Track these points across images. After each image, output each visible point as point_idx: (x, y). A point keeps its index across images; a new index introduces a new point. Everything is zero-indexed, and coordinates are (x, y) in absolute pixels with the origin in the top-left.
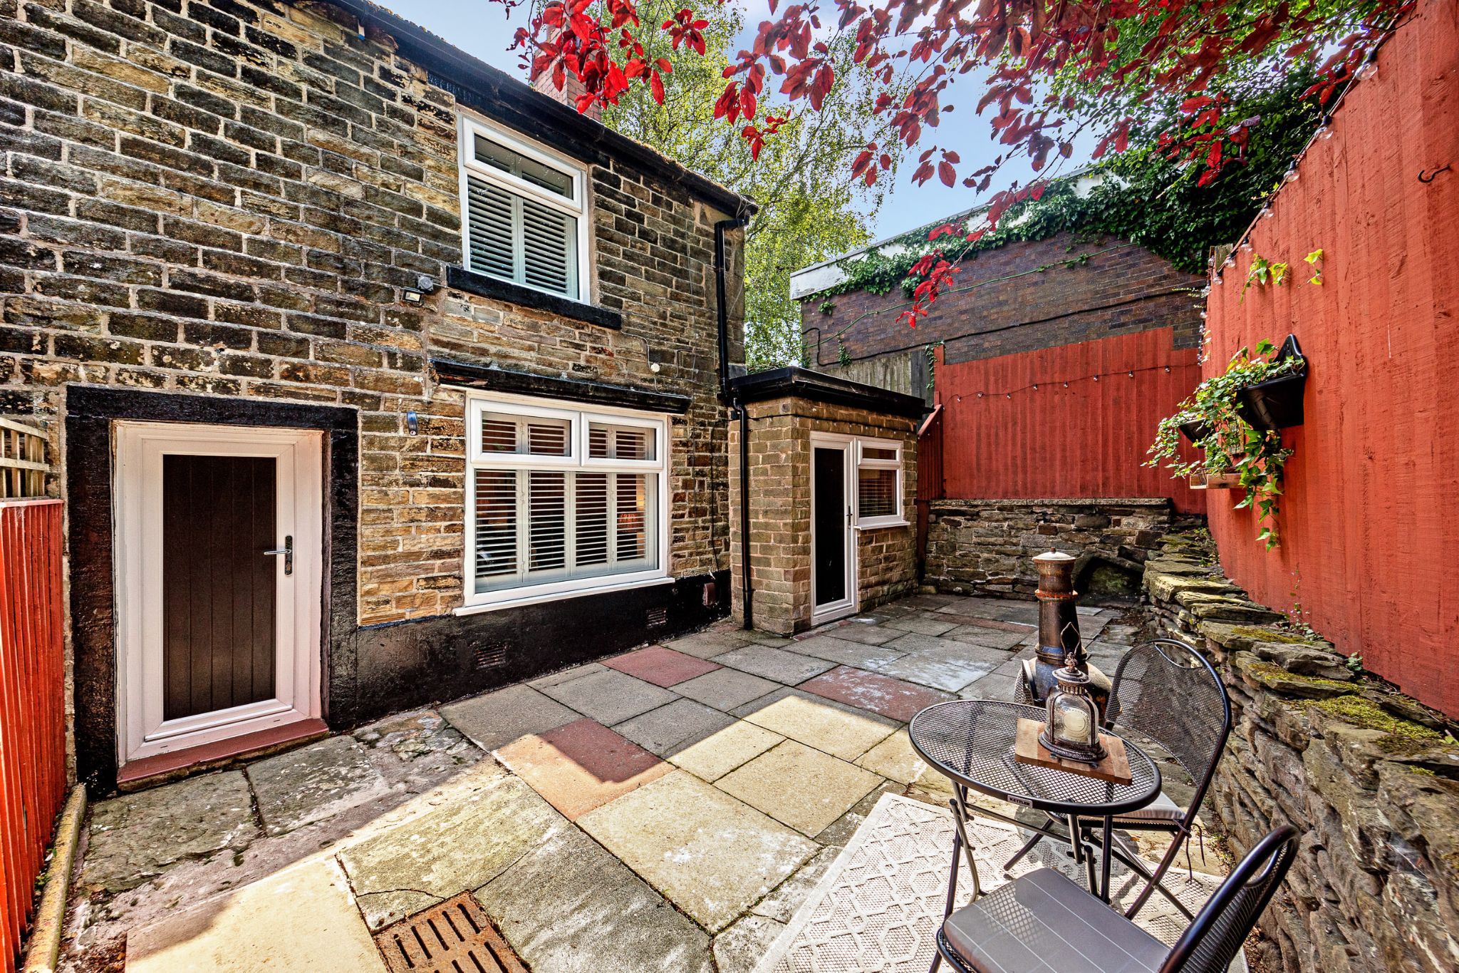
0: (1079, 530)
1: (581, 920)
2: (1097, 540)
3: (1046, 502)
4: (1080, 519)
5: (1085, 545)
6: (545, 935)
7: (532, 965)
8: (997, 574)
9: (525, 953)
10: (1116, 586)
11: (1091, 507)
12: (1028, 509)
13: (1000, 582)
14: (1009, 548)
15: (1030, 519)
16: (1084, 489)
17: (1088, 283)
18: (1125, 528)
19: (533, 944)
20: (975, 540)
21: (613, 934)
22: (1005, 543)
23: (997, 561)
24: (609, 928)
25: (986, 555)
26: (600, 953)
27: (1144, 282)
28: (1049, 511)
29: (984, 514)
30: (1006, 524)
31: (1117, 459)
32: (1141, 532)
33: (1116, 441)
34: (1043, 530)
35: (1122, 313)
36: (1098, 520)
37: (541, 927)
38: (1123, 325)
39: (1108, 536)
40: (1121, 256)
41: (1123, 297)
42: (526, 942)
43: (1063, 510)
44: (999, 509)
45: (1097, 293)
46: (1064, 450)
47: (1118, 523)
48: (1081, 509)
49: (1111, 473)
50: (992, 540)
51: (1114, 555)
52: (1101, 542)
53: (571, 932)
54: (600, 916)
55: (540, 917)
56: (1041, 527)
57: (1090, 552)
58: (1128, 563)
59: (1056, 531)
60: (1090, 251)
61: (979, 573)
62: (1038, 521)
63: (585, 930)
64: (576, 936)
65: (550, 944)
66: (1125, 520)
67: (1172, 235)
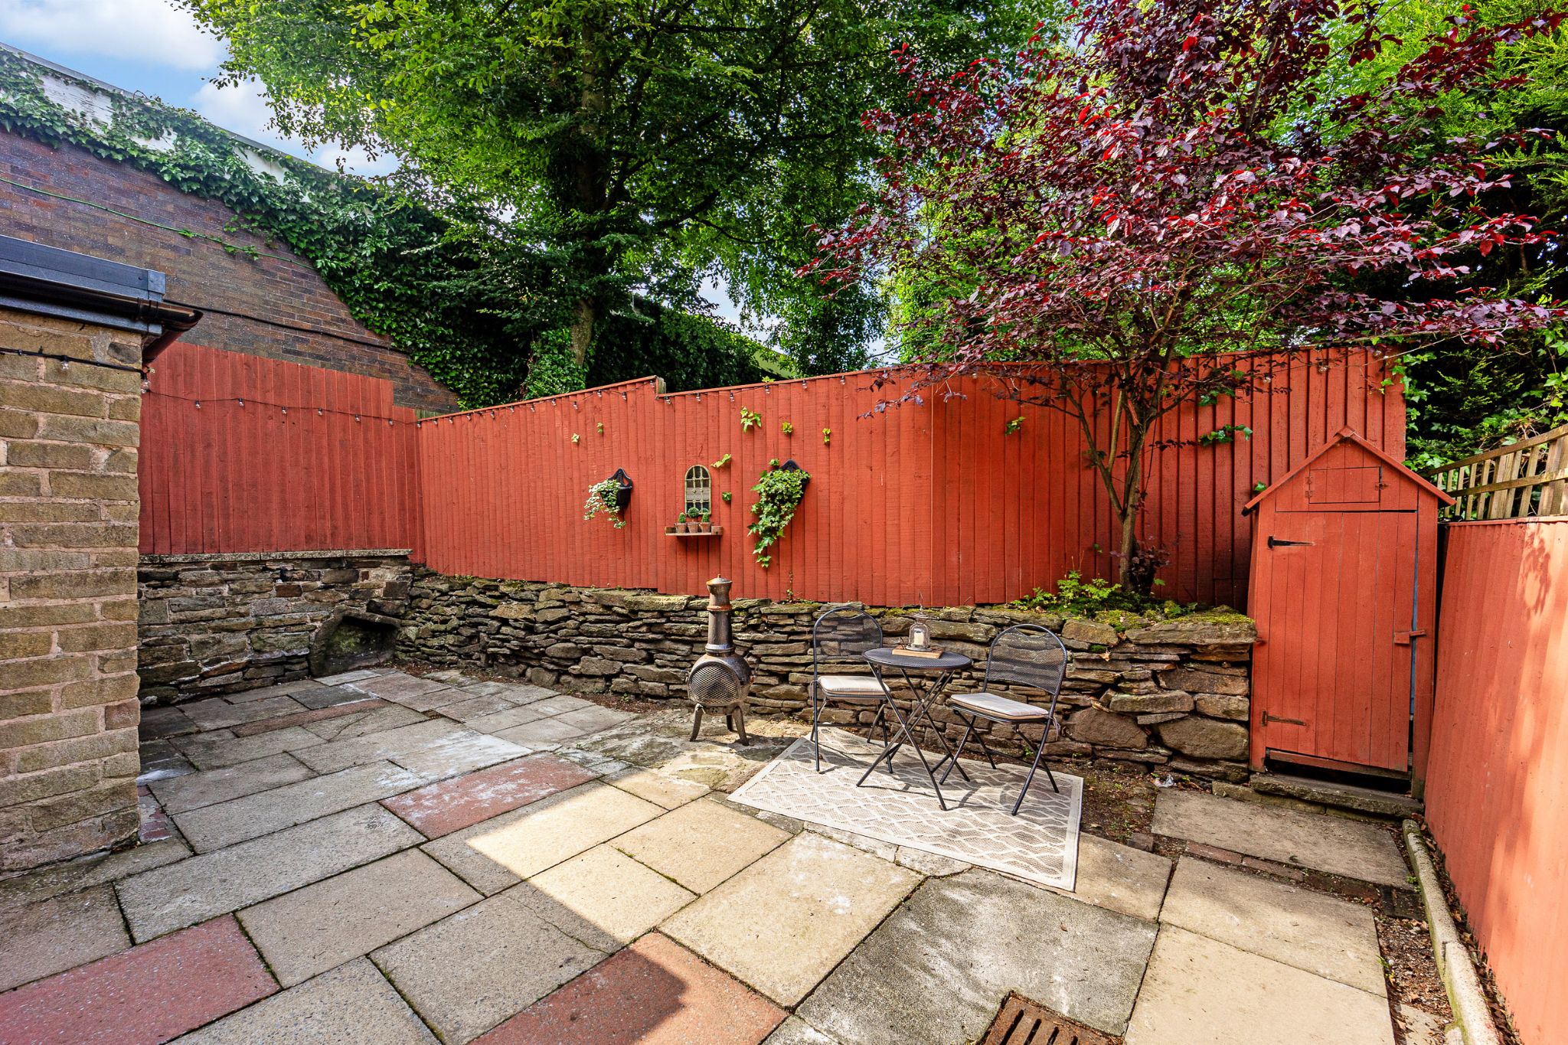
0: (326, 587)
1: (942, 967)
2: (346, 596)
3: (288, 555)
4: (327, 575)
5: (334, 603)
6: (968, 994)
7: (1001, 996)
8: (218, 661)
9: (993, 1007)
10: (349, 646)
11: (338, 560)
12: (262, 566)
13: (221, 672)
14: (235, 621)
15: (264, 579)
16: (309, 539)
17: (255, 285)
18: (374, 581)
19: (981, 1002)
20: (172, 616)
21: (948, 937)
22: (229, 614)
23: (219, 642)
24: (943, 941)
25: (195, 637)
26: (970, 943)
27: (322, 316)
28: (289, 567)
29: (189, 576)
30: (225, 589)
31: (345, 506)
32: (388, 584)
33: (343, 487)
34: (282, 592)
35: (297, 339)
36: (347, 574)
37: (960, 1001)
38: (299, 353)
39: (357, 591)
40: (295, 273)
41: (297, 322)
42: (982, 1009)
43: (306, 565)
44: (215, 567)
45: (267, 303)
46: (283, 491)
47: (366, 576)
48: (328, 562)
49: (340, 523)
50: (207, 612)
51: (362, 610)
52: (352, 598)
53: (956, 972)
54: (933, 951)
55: (948, 1005)
56: (278, 588)
57: (340, 611)
58: (378, 618)
59: (298, 592)
60: (256, 247)
61: (189, 666)
62: (275, 580)
63: (951, 960)
64: (960, 966)
65: (976, 986)
66: (373, 572)
67: (357, 283)
